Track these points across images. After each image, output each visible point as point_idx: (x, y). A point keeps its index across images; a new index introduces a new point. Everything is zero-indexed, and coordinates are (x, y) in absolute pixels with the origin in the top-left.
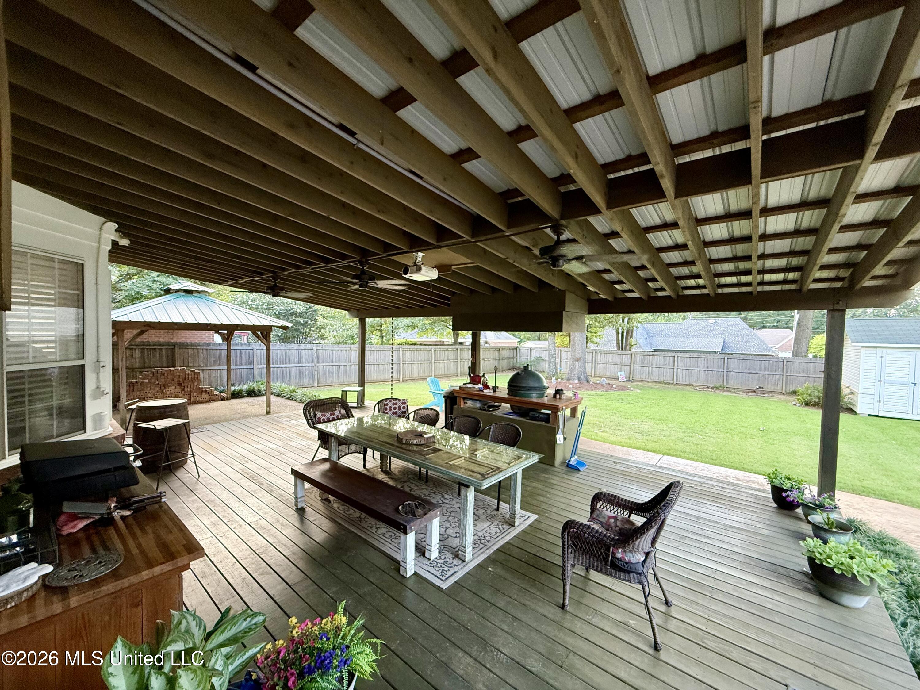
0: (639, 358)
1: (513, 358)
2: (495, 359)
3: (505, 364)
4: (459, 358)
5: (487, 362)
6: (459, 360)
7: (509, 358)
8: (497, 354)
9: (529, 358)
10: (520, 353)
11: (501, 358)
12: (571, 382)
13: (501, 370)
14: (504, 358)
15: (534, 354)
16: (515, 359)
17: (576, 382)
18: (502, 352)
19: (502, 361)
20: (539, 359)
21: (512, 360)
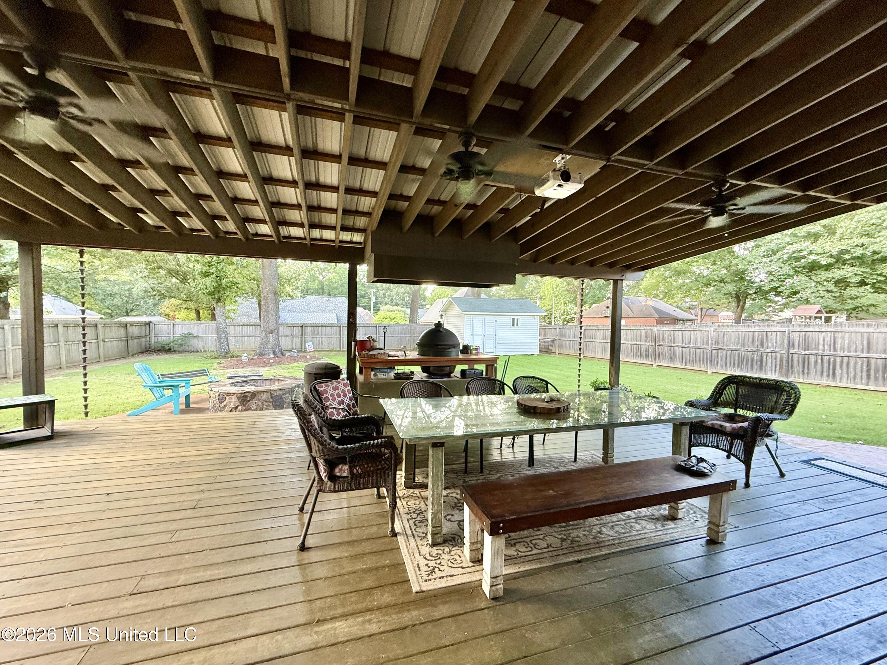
1: (146, 336)
2: (120, 339)
3: (134, 344)
4: (62, 339)
5: (108, 344)
6: (62, 344)
7: (140, 337)
8: (122, 331)
9: (171, 335)
10: (156, 330)
11: (129, 338)
12: (267, 357)
13: (130, 354)
14: (133, 338)
15: (180, 331)
16: (148, 339)
17: (272, 356)
18: (130, 329)
19: (130, 342)
20: (189, 336)
21: (144, 340)
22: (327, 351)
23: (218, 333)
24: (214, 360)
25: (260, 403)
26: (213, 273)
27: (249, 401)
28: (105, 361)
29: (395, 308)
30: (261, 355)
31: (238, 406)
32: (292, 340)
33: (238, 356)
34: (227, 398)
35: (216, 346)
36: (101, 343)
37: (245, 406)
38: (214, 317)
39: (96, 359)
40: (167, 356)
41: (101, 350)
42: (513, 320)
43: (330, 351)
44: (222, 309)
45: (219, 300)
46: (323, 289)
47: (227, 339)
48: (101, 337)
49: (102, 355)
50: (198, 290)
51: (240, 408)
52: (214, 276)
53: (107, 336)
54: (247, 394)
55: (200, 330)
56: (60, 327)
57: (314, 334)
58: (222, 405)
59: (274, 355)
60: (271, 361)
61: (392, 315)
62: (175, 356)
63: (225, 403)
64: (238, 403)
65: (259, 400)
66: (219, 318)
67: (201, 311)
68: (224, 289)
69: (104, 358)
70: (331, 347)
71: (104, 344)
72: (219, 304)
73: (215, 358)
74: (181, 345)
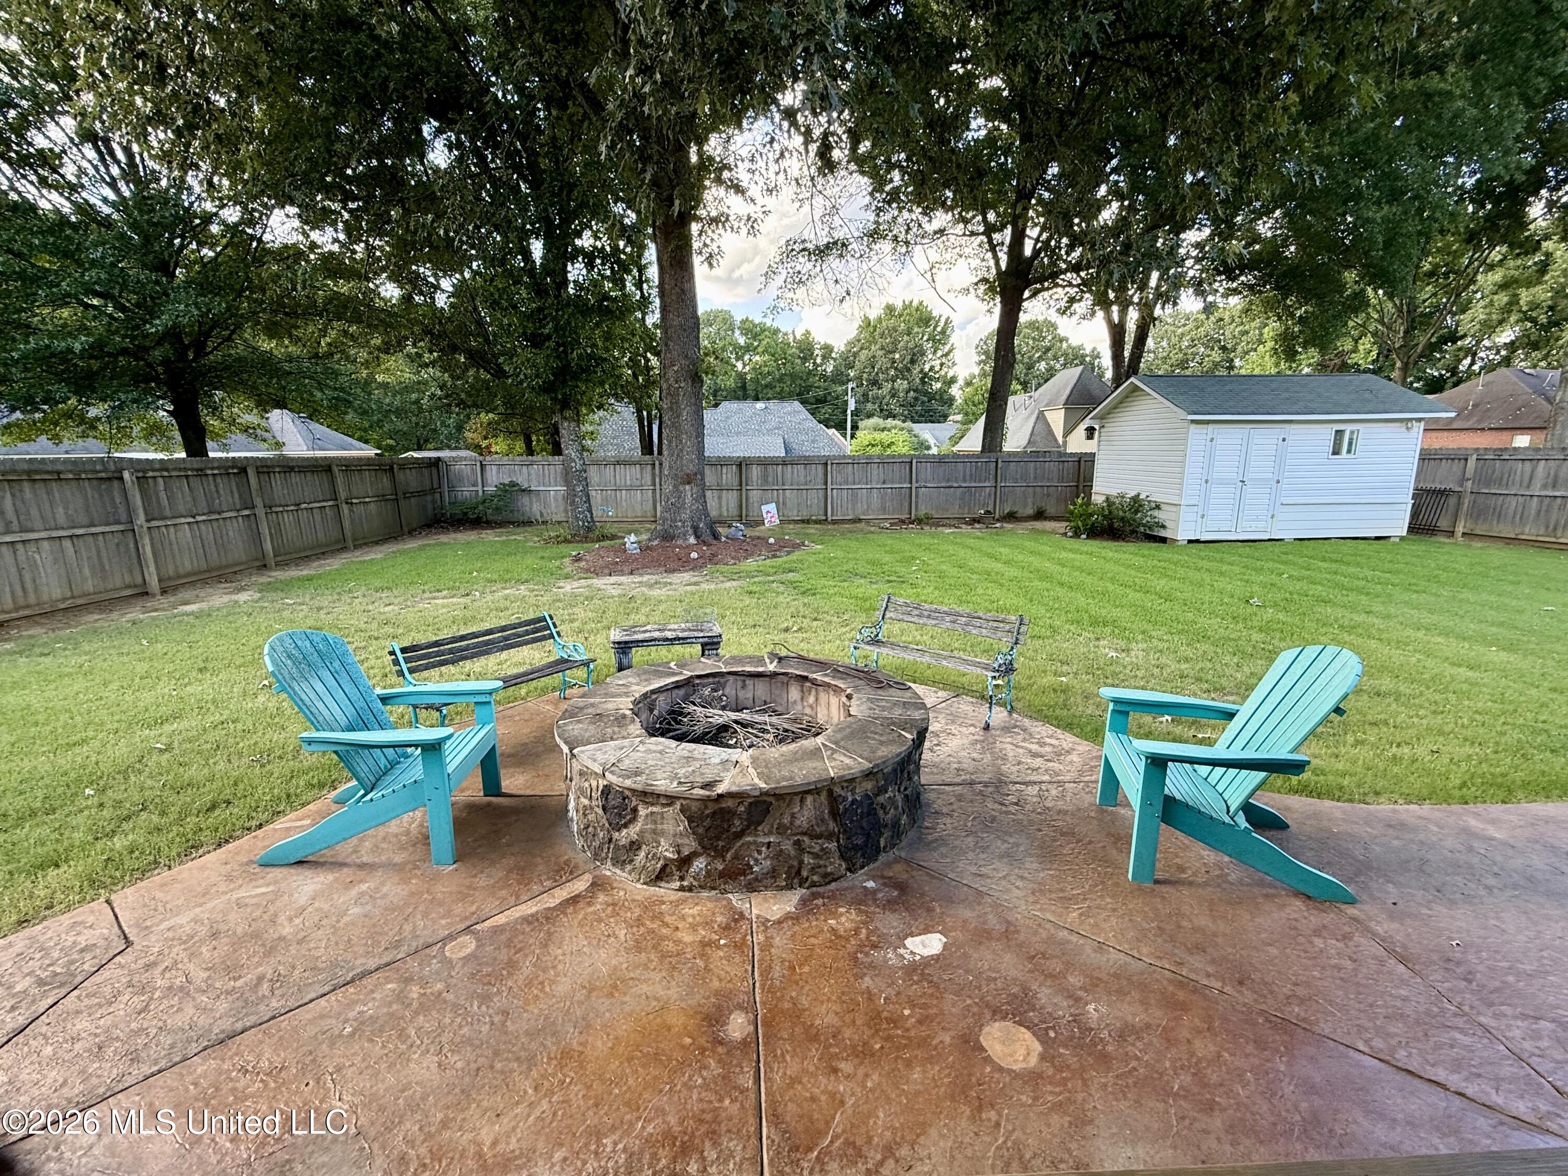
0: (755, 471)
1: (432, 490)
2: (382, 498)
3: (410, 508)
4: (258, 502)
5: (360, 510)
6: (260, 511)
7: (421, 493)
8: (386, 481)
9: (479, 488)
10: (451, 475)
11: (400, 494)
12: (680, 542)
13: (406, 529)
14: (408, 495)
15: (495, 478)
16: (437, 496)
17: (692, 540)
18: (400, 476)
19: (402, 503)
20: (511, 490)
21: (429, 498)
22: (796, 522)
23: (567, 482)
24: (564, 548)
25: (787, 846)
26: (549, 337)
27: (740, 835)
28: (356, 547)
29: (890, 422)
30: (667, 537)
31: (693, 856)
32: (720, 498)
33: (613, 537)
34: (643, 811)
35: (566, 511)
36: (345, 509)
37: (720, 854)
38: (557, 450)
39: (338, 542)
40: (470, 536)
41: (347, 524)
42: (1339, 433)
43: (803, 521)
44: (573, 424)
45: (565, 404)
46: (744, 387)
47: (588, 496)
48: (343, 495)
49: (348, 534)
50: (521, 382)
51: (699, 864)
52: (552, 344)
53: (355, 494)
54: (730, 803)
55: (533, 476)
56: (251, 472)
57: (766, 481)
58: (624, 836)
59: (697, 537)
60: (694, 555)
61: (885, 437)
62: (489, 536)
63: (631, 833)
64: (690, 845)
65: (781, 830)
66: (570, 451)
67: (534, 438)
68: (576, 377)
69: (354, 540)
70: (805, 514)
71: (351, 511)
72: (568, 413)
73: (566, 541)
74: (498, 509)
